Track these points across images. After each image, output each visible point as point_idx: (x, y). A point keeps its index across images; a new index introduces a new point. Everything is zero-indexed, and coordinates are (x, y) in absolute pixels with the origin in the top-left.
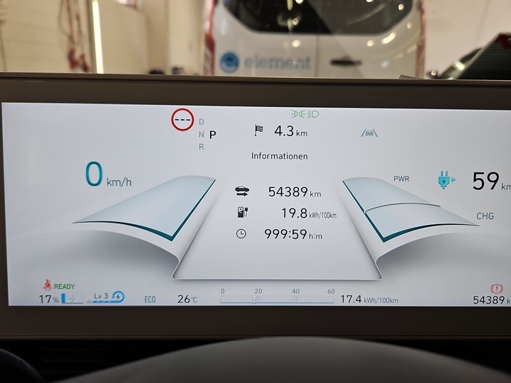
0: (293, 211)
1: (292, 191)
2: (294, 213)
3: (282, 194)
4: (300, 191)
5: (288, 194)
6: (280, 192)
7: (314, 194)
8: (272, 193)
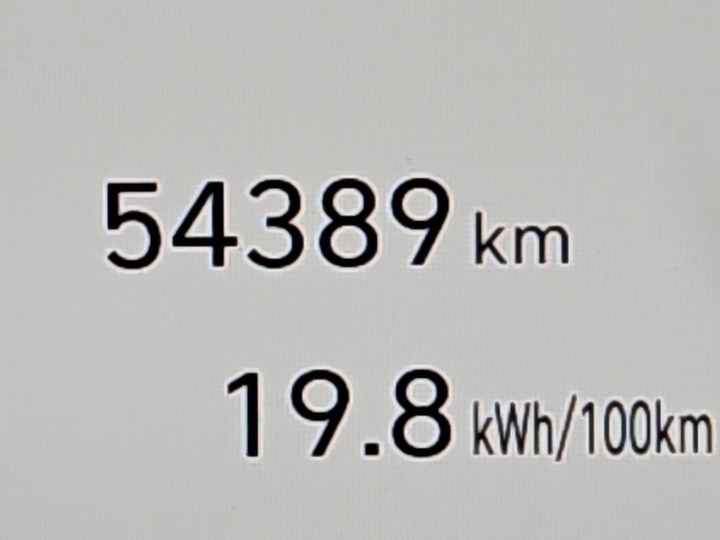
0: (321, 396)
1: (311, 221)
2: (334, 417)
3: (219, 242)
4: (382, 218)
5: (278, 243)
6: (203, 227)
7: (505, 244)
8: (133, 240)
